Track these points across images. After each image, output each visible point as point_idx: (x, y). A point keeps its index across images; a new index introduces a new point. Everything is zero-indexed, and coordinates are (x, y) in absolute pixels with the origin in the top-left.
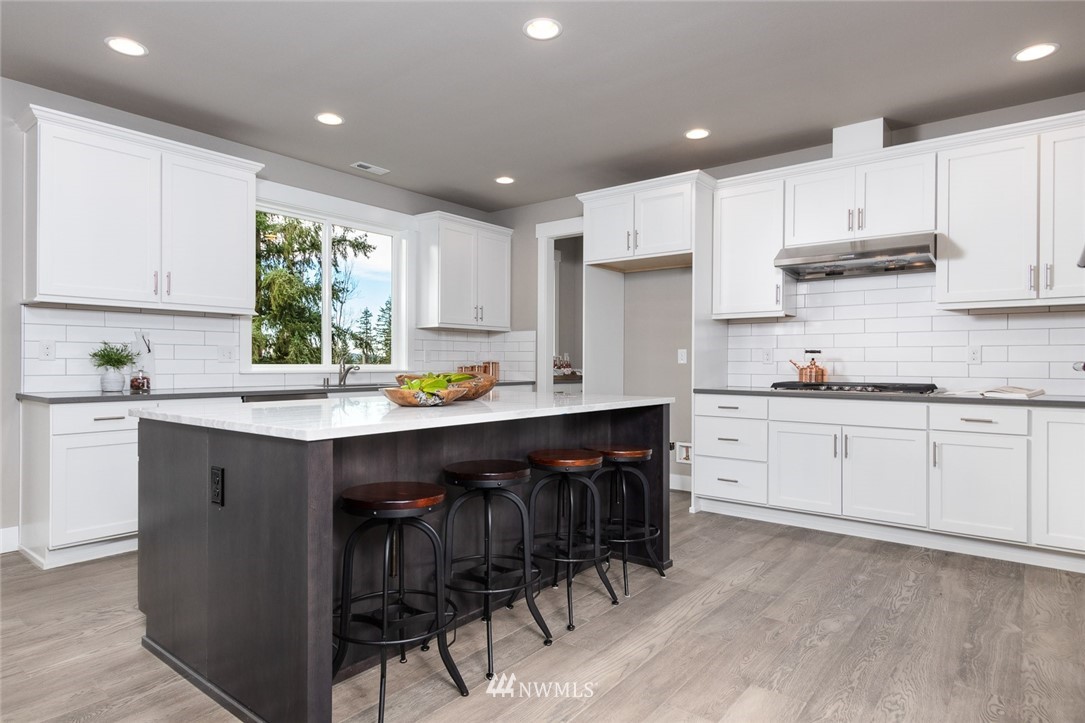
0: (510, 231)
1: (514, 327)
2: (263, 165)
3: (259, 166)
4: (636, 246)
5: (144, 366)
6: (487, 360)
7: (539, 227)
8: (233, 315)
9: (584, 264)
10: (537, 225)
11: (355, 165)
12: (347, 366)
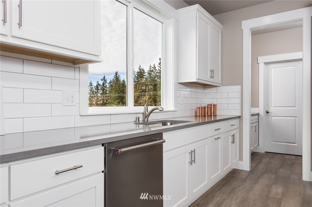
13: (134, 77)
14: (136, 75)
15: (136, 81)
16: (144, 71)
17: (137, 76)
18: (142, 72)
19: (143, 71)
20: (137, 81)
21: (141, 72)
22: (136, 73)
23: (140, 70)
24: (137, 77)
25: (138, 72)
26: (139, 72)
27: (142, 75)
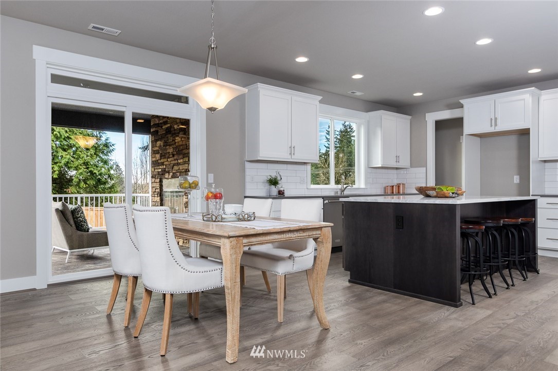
0: (409, 117)
1: (411, 166)
2: (322, 97)
3: (320, 98)
4: (496, 125)
5: (283, 186)
6: (399, 183)
7: (427, 115)
8: (305, 163)
9: (464, 134)
10: (426, 114)
11: (350, 92)
12: (345, 186)
13: (335, 140)
14: (337, 135)
15: (337, 147)
16: (352, 129)
17: (340, 137)
18: (349, 130)
19: (350, 128)
20: (339, 147)
21: (346, 131)
22: (338, 133)
23: (345, 126)
24: (339, 139)
25: (341, 132)
26: (344, 132)
27: (348, 135)
